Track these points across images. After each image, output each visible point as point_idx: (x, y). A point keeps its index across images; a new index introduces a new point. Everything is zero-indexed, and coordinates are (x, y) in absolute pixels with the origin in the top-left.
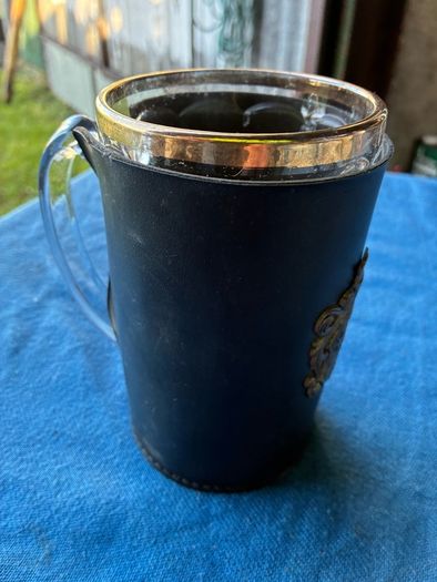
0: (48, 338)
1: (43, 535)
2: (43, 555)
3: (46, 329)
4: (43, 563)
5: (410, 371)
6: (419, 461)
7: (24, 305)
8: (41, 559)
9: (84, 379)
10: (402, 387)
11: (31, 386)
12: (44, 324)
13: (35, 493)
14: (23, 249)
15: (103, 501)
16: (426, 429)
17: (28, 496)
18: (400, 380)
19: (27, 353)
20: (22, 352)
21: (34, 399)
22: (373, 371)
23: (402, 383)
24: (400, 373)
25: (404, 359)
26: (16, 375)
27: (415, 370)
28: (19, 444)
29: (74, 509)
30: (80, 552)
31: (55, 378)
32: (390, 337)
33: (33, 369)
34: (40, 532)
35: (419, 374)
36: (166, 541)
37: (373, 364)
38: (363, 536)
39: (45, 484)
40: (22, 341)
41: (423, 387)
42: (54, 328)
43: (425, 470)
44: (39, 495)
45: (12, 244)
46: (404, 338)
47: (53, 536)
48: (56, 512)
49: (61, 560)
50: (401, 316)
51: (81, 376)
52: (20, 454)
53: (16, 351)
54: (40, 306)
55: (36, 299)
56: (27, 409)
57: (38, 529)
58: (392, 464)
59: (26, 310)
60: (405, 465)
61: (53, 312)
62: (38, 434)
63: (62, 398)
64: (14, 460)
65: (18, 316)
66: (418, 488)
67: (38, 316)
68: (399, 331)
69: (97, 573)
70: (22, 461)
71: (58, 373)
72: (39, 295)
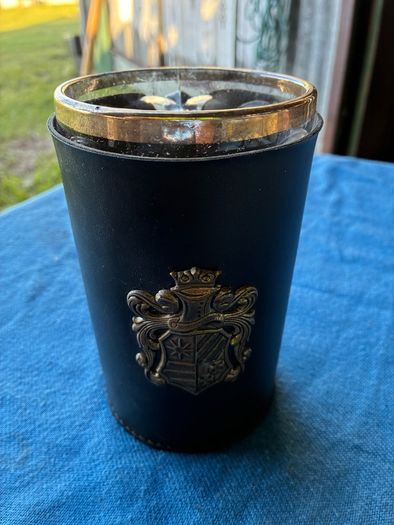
0: (60, 290)
1: (24, 442)
2: (20, 457)
3: (60, 282)
4: (19, 463)
5: (373, 340)
6: (364, 419)
7: (46, 262)
8: (17, 460)
9: (83, 323)
10: (363, 353)
11: (39, 325)
12: (59, 279)
13: (25, 409)
14: (54, 218)
15: (77, 423)
16: (378, 391)
17: (20, 411)
18: (362, 347)
19: (41, 300)
20: (37, 299)
21: (39, 336)
22: (338, 337)
23: (364, 350)
24: (364, 340)
25: (369, 329)
26: (29, 317)
27: (378, 339)
28: (21, 370)
29: (53, 426)
30: (50, 458)
31: (59, 320)
32: (360, 309)
33: (44, 312)
34: (23, 440)
35: (381, 342)
36: (120, 458)
37: (338, 331)
38: (294, 476)
39: (34, 404)
40: (39, 290)
41: (382, 355)
42: (67, 282)
43: (367, 427)
44: (28, 411)
45: (47, 214)
46: (374, 310)
47: (32, 444)
48: (39, 426)
49: (34, 462)
50: (374, 291)
51: (80, 321)
52: (21, 378)
53: (33, 298)
54: (59, 264)
55: (56, 258)
56: (32, 343)
57: (21, 437)
58: (337, 419)
59: (47, 267)
60: (349, 420)
61: (68, 269)
62: (37, 363)
63: (61, 337)
64: (15, 382)
65: (40, 270)
66: (356, 442)
67: (56, 271)
68: (369, 304)
69: (59, 476)
70: (20, 383)
71: (62, 318)
72: (61, 255)
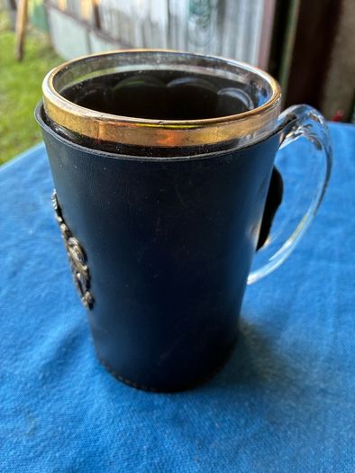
0: (40, 263)
1: (31, 414)
2: (29, 429)
3: (38, 256)
4: (29, 435)
5: (326, 291)
6: (327, 364)
7: (21, 237)
8: (27, 432)
9: (67, 296)
10: (318, 304)
11: (25, 301)
12: (37, 252)
13: (26, 384)
14: (22, 191)
15: (77, 392)
16: (336, 338)
17: (21, 386)
18: (317, 298)
19: (22, 275)
20: (19, 274)
21: (27, 311)
22: (296, 291)
23: (319, 301)
24: (318, 292)
25: (322, 281)
26: (14, 293)
27: (330, 289)
28: (15, 346)
29: (56, 397)
30: (57, 427)
31: (43, 295)
32: (312, 263)
33: (27, 287)
35: (333, 292)
37: (296, 286)
38: (273, 423)
42: (44, 256)
43: (331, 371)
44: (29, 385)
45: (13, 187)
46: (323, 263)
47: (37, 416)
48: (42, 398)
49: (43, 433)
50: (322, 245)
51: (64, 294)
52: (16, 354)
53: (14, 274)
54: (34, 237)
55: (31, 232)
56: (21, 319)
57: (27, 410)
58: (305, 366)
59: (23, 241)
60: (315, 367)
61: (43, 242)
63: (48, 311)
64: (11, 359)
65: (16, 245)
66: (322, 386)
67: (33, 245)
68: (319, 258)
70: (17, 359)
71: (46, 291)
72: (34, 229)
